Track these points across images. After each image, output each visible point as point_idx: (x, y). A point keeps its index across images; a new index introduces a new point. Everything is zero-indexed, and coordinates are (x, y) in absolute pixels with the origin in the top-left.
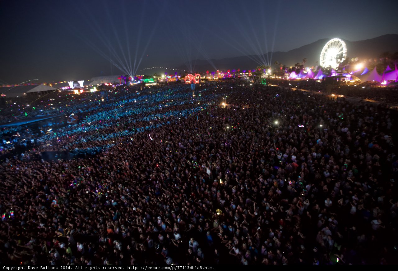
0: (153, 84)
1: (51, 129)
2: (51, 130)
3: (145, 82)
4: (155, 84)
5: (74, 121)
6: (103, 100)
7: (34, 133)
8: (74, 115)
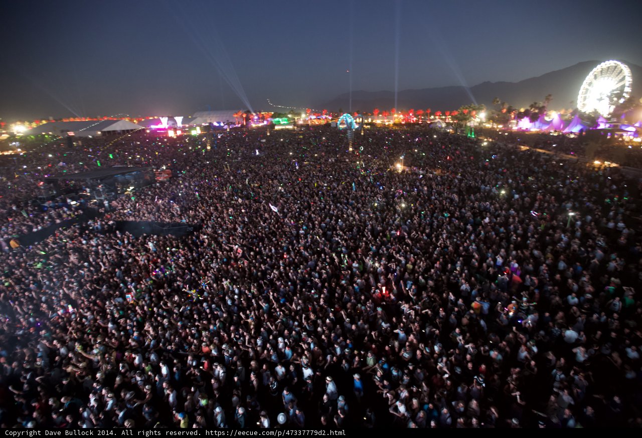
0: (288, 127)
1: (131, 188)
2: (132, 190)
3: (274, 123)
4: (290, 127)
5: (166, 178)
6: (209, 148)
7: (108, 192)
8: (166, 169)
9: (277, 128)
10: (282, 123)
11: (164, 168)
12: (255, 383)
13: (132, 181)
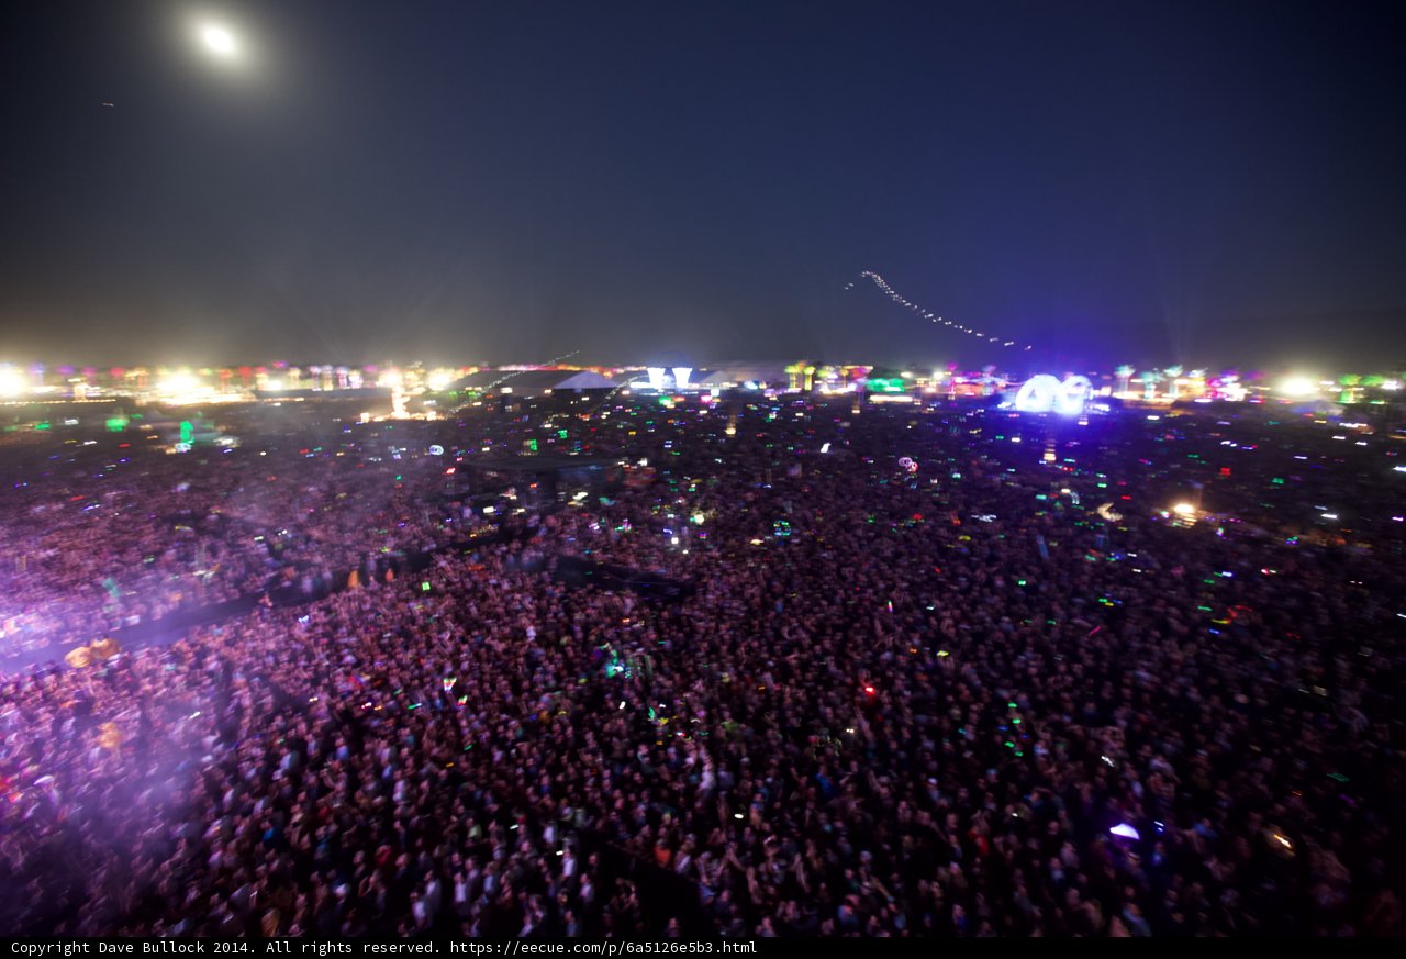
0: (900, 399)
1: (584, 494)
2: (583, 499)
3: (872, 388)
4: (908, 399)
9: (875, 399)
10: (889, 389)
11: (642, 463)
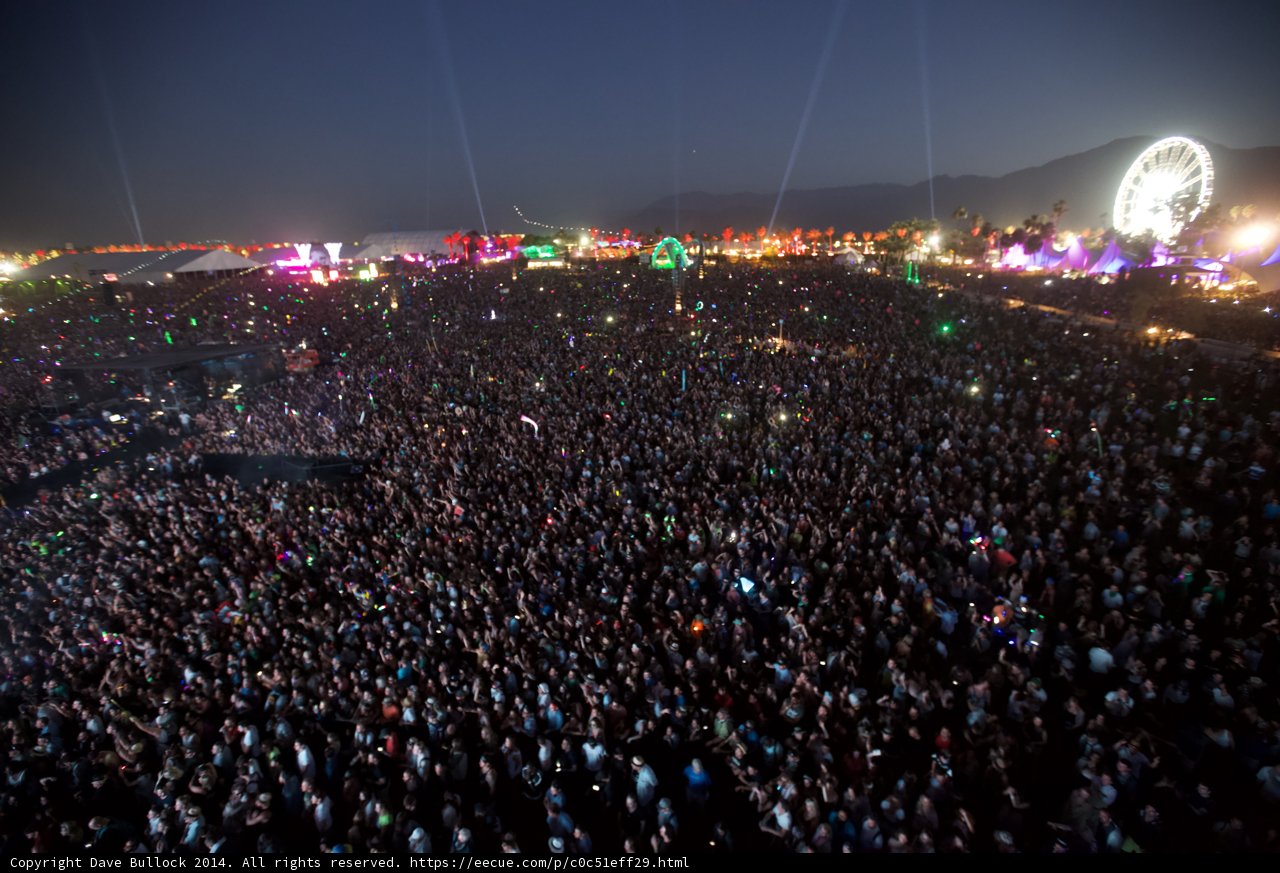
0: (552, 264)
3: (526, 255)
4: (558, 264)
5: (306, 366)
6: (394, 305)
7: (188, 395)
8: (308, 348)
9: (531, 265)
10: (542, 255)
11: (304, 345)
12: (489, 778)
13: (238, 373)
